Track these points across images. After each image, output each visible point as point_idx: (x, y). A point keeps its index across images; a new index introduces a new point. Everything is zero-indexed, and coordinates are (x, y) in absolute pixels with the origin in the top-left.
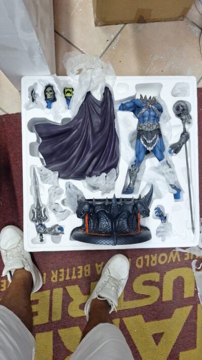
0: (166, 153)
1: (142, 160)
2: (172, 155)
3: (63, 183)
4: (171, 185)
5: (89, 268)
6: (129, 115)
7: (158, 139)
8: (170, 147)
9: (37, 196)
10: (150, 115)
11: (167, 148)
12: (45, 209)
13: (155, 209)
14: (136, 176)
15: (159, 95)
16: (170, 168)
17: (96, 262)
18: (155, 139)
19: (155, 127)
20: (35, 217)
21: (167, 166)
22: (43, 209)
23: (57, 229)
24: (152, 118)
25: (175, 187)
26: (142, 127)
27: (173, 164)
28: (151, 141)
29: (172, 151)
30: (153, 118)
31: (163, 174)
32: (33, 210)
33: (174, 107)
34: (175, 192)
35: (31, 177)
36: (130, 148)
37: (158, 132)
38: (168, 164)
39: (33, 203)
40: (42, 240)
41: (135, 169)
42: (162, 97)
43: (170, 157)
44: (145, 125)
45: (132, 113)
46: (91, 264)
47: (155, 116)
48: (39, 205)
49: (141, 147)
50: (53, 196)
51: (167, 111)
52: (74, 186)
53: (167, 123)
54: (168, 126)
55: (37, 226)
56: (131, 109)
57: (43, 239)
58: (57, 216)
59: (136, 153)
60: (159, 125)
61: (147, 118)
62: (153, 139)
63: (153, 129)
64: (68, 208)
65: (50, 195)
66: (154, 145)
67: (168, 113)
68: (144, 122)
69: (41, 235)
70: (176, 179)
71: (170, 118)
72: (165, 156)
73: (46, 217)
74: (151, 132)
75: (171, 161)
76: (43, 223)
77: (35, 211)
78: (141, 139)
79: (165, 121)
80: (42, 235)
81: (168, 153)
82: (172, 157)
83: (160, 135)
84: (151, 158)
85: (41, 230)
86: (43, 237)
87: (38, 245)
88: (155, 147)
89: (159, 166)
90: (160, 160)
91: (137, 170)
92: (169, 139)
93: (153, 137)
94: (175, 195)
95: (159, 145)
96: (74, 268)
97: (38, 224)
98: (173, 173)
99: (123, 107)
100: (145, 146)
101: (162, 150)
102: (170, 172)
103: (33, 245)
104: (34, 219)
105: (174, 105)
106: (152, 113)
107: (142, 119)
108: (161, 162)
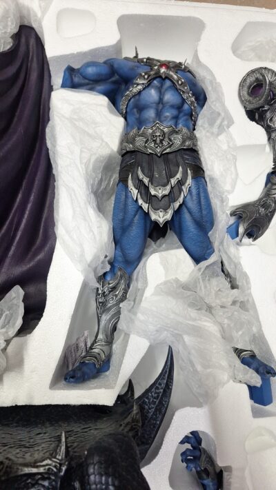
0: (219, 234)
1: (139, 259)
2: (239, 244)
4: (238, 352)
6: (94, 104)
7: (189, 181)
8: (233, 214)
10: (161, 101)
11: (223, 219)
13: (182, 442)
14: (118, 313)
16: (233, 287)
18: (181, 183)
21: (223, 282)
24: (168, 114)
25: (253, 356)
27: (245, 275)
28: (167, 191)
29: (241, 230)
30: (175, 112)
31: (210, 309)
33: (241, 85)
34: (257, 381)
36: (92, 213)
37: (191, 158)
38: (227, 275)
41: (114, 288)
42: (203, 58)
43: (232, 250)
44: (143, 135)
45: (104, 100)
47: (179, 108)
49: (131, 208)
51: (220, 99)
53: (222, 137)
54: (225, 147)
56: (101, 87)
60: (193, 138)
61: (151, 114)
62: (173, 181)
63: (174, 149)
66: (177, 205)
67: (223, 105)
68: (141, 123)
70: (255, 329)
71: (231, 122)
72: (216, 245)
74: (164, 156)
75: (237, 265)
78: (130, 183)
79: (215, 130)
81: (227, 237)
82: (242, 249)
83: (198, 171)
84: (167, 249)
88: (177, 212)
89: (196, 282)
90: (197, 260)
91: (119, 292)
92: (227, 187)
93: (172, 176)
94: (252, 389)
95: (192, 204)
98: (245, 305)
100: (145, 206)
101: (205, 222)
102: (234, 303)
105: (244, 80)
106: (169, 97)
108: (204, 264)
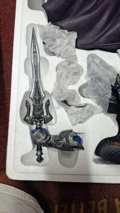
3: (82, 55)
5: (105, 206)
9: (37, 77)
12: (48, 101)
17: (116, 197)
20: (31, 114)
22: (44, 102)
23: (71, 139)
32: (27, 102)
35: (27, 43)
39: (27, 89)
40: (40, 159)
46: (108, 199)
48: (39, 93)
50: (64, 76)
55: (32, 132)
57: (42, 156)
58: (71, 115)
64: (91, 102)
65: (59, 77)
69: (39, 149)
73: (50, 115)
76: (44, 126)
77: (31, 103)
80: (41, 149)
85: (39, 138)
86: (42, 154)
87: (32, 168)
96: (82, 204)
97: (34, 127)
103: (23, 167)
104: (27, 118)
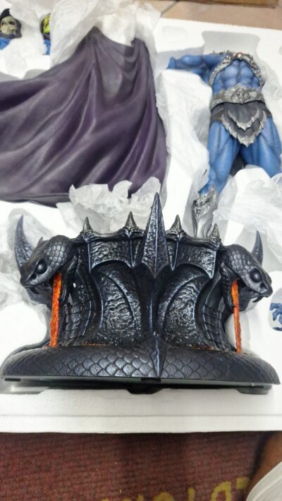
7: (264, 118)
15: (256, 53)
18: (259, 120)
19: (253, 95)
24: (244, 81)
26: (223, 97)
44: (229, 92)
52: (35, 221)
59: (210, 156)
61: (232, 82)
62: (253, 119)
63: (251, 100)
66: (256, 133)
68: (226, 88)
78: (224, 119)
93: (252, 115)
95: (267, 136)
99: (178, 64)
106: (245, 72)
107: (219, 86)
